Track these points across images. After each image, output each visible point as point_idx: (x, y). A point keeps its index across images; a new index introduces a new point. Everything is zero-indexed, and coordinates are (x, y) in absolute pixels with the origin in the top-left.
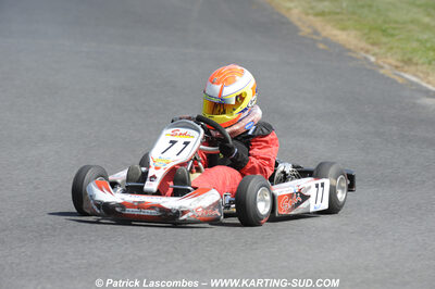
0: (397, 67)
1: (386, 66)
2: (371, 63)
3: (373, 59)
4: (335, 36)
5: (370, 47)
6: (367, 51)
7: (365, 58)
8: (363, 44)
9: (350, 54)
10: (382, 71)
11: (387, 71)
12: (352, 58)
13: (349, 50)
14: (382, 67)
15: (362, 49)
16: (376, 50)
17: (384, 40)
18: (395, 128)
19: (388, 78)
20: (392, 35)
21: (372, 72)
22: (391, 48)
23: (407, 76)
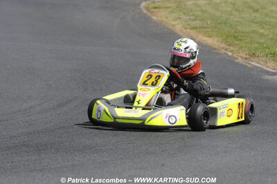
0: (246, 58)
1: (239, 58)
2: (229, 56)
3: (230, 54)
4: (205, 40)
5: (227, 47)
6: (226, 49)
7: (225, 53)
8: (223, 45)
9: (216, 51)
10: (237, 61)
11: (240, 60)
12: (218, 54)
13: (215, 49)
14: (237, 59)
15: (222, 48)
16: (232, 48)
17: (237, 42)
18: (251, 92)
19: (242, 64)
20: (241, 40)
21: (231, 61)
22: (242, 47)
23: (253, 63)
